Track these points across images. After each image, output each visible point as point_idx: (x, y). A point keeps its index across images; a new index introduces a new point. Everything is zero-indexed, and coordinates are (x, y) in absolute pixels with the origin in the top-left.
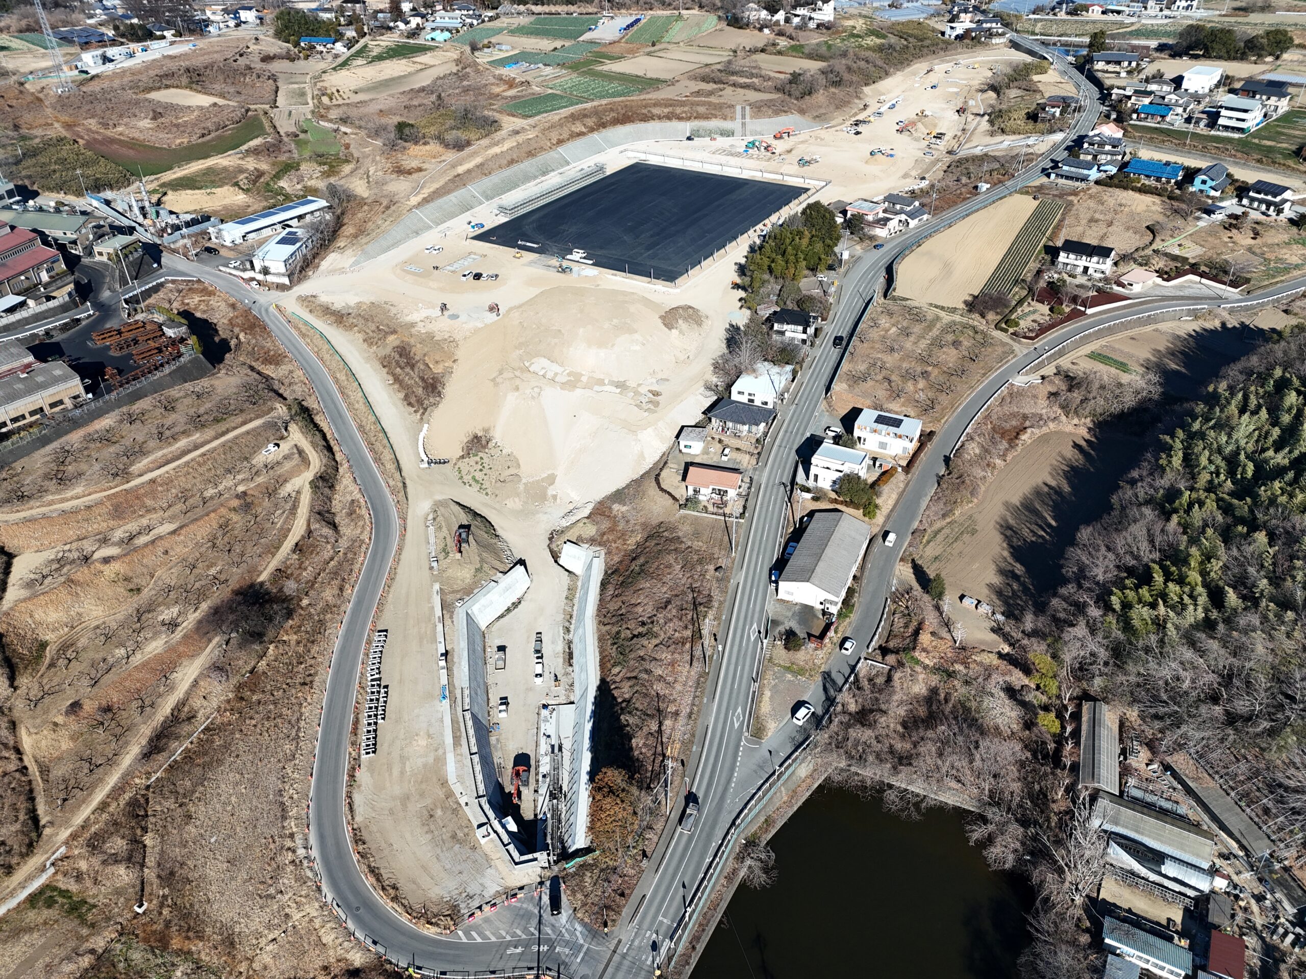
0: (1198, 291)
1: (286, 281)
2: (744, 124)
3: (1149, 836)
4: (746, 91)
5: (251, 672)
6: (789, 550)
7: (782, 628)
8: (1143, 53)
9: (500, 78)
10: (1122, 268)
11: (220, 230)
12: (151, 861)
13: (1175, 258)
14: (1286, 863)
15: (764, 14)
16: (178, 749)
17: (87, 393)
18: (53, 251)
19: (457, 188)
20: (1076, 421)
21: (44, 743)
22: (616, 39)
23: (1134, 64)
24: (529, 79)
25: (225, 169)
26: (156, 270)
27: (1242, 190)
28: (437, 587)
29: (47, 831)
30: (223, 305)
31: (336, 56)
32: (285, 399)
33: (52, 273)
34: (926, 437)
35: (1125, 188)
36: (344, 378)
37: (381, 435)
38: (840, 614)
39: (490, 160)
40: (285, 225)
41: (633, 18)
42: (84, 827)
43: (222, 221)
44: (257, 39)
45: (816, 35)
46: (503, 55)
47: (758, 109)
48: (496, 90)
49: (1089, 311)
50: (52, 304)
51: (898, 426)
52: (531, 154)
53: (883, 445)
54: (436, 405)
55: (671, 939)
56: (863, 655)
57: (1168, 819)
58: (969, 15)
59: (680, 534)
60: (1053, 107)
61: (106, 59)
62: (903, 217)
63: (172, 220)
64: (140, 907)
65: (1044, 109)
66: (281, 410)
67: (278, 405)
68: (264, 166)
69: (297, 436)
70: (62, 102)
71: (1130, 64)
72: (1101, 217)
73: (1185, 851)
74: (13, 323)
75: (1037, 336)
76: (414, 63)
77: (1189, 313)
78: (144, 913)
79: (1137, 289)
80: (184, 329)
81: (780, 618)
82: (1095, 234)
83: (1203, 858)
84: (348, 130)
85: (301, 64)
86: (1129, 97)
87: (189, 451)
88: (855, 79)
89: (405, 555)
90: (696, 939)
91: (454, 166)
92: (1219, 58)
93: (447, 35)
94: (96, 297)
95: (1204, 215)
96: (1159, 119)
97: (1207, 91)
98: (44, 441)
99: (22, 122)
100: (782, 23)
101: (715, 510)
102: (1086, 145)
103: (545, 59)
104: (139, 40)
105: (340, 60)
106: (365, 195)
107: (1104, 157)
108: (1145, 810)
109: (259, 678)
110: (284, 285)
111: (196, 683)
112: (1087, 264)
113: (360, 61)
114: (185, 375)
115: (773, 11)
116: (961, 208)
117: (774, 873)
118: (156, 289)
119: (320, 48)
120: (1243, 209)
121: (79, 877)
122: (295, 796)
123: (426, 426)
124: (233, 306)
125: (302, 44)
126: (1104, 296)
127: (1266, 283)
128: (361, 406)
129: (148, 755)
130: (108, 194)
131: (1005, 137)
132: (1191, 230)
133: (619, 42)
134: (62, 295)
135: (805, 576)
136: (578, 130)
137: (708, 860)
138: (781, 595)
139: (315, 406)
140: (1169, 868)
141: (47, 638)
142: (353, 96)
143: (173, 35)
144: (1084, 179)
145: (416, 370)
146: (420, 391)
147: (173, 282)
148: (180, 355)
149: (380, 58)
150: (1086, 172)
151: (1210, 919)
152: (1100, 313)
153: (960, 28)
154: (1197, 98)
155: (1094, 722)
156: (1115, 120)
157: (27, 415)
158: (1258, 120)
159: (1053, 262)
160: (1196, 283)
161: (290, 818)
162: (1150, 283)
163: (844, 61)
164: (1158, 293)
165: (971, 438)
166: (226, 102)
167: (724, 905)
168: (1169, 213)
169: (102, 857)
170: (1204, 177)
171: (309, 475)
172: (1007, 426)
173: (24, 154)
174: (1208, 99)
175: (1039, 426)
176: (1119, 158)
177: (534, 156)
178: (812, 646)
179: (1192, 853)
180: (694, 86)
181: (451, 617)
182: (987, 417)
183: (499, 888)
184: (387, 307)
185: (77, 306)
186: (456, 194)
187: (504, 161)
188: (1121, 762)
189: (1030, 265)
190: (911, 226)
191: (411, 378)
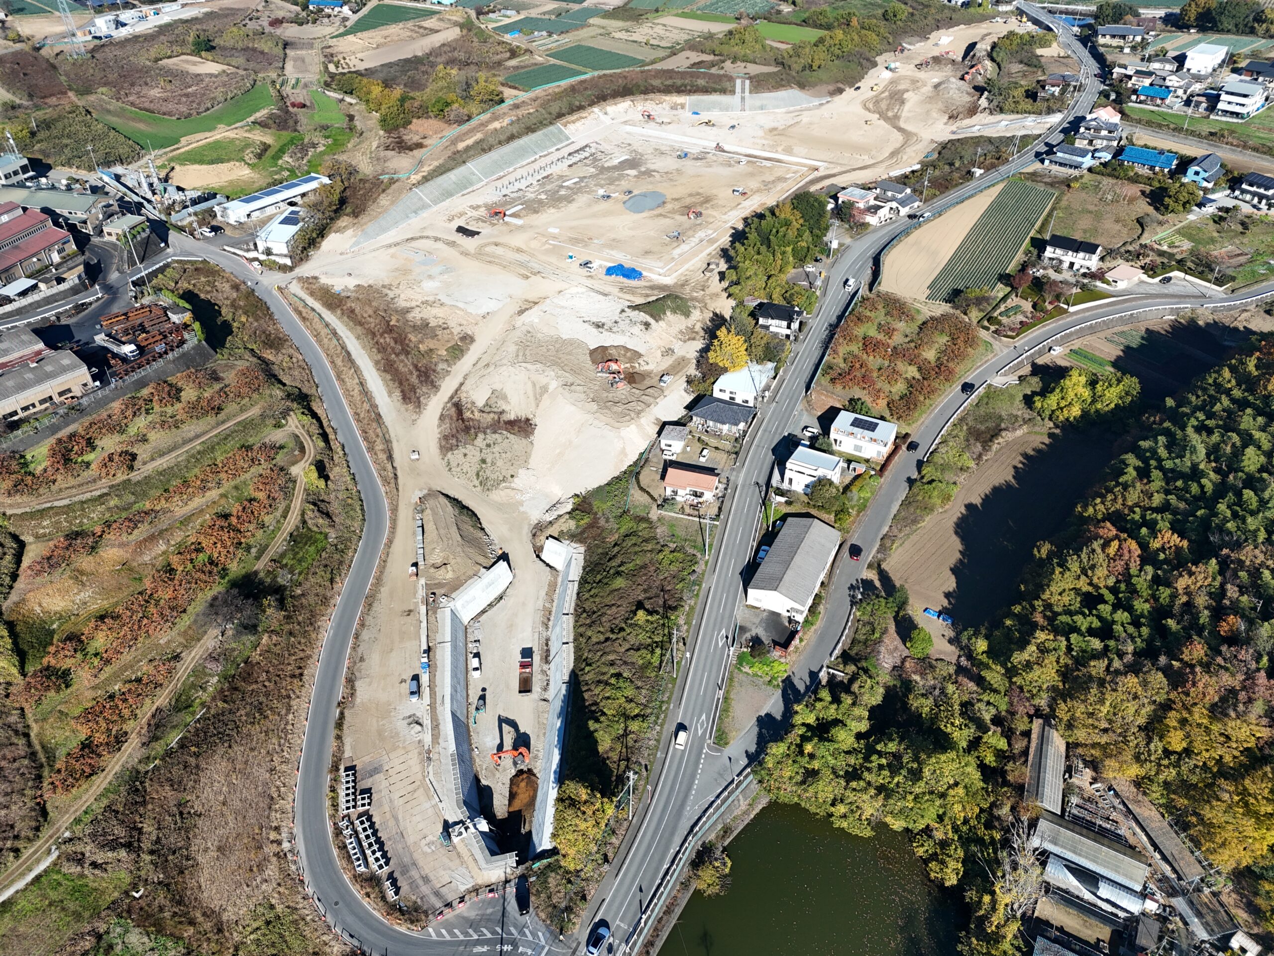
0: (1182, 289)
1: (288, 262)
2: (743, 99)
3: (1086, 857)
4: (748, 64)
5: (245, 662)
6: (761, 554)
7: (748, 635)
8: (1150, 25)
9: (503, 44)
10: (1108, 264)
11: (225, 208)
13: (1161, 254)
14: (1215, 888)
16: (175, 737)
17: (94, 381)
18: (64, 232)
19: (456, 165)
21: (49, 731)
22: (621, 4)
23: (1139, 38)
24: (533, 48)
25: (232, 141)
26: (163, 249)
27: (1235, 181)
28: (423, 581)
29: (53, 816)
30: (226, 287)
31: (344, 21)
32: (284, 385)
33: (63, 254)
34: (900, 441)
35: (1118, 177)
36: (341, 363)
37: (375, 423)
38: (806, 621)
39: (490, 135)
40: (288, 203)
42: (87, 812)
43: (228, 199)
45: (821, 1)
46: (507, 21)
47: (759, 84)
48: (498, 58)
49: (1072, 309)
50: (63, 287)
51: (873, 430)
52: (530, 130)
53: (858, 448)
54: (429, 395)
55: (627, 942)
56: (825, 663)
57: (1106, 841)
59: (658, 534)
60: (1053, 86)
61: (119, 24)
62: (894, 205)
63: (178, 197)
64: (136, 892)
65: (1043, 87)
67: (278, 391)
68: (268, 140)
69: (296, 423)
70: (77, 69)
71: (1135, 38)
72: (1092, 208)
73: (1119, 873)
74: (26, 307)
75: (1018, 335)
76: (420, 28)
77: (1172, 312)
78: (141, 897)
79: (1121, 286)
80: (188, 314)
81: (748, 625)
82: (1084, 226)
83: (1136, 880)
84: (353, 101)
85: (310, 31)
86: (1130, 77)
87: (190, 440)
89: (394, 548)
90: (650, 943)
91: (453, 142)
94: (105, 279)
95: (1196, 209)
96: (1159, 102)
97: (1210, 70)
98: (54, 429)
99: (37, 91)
101: (692, 512)
102: (1082, 130)
103: (549, 26)
105: (347, 25)
106: (367, 172)
107: (1099, 141)
108: (1085, 831)
109: (253, 666)
110: (285, 266)
111: (193, 673)
112: (1073, 260)
114: (188, 362)
116: (953, 195)
117: (728, 880)
118: (163, 269)
119: (328, 11)
120: (1233, 202)
122: (282, 789)
124: (236, 287)
125: (311, 7)
126: (1089, 294)
128: (357, 393)
129: (147, 742)
130: (119, 169)
131: (1003, 116)
132: (1180, 224)
133: (624, 7)
134: (72, 278)
135: (773, 584)
136: (577, 103)
137: (666, 867)
138: (750, 601)
139: (313, 392)
140: (1105, 891)
141: (55, 626)
142: (357, 62)
144: (1077, 167)
145: (410, 356)
146: (414, 379)
147: (177, 262)
148: (182, 342)
150: (1079, 159)
151: (1137, 942)
152: (1084, 311)
154: (1198, 78)
155: (1043, 739)
156: (1115, 102)
157: (37, 404)
158: (1259, 105)
159: (1039, 256)
160: (1181, 280)
161: (276, 811)
162: (1136, 279)
164: (1141, 290)
165: (945, 441)
166: (233, 70)
170: (1197, 168)
171: (305, 464)
172: (982, 428)
173: (38, 126)
174: (1210, 80)
175: (1015, 430)
176: (1115, 143)
177: (533, 131)
178: (777, 653)
179: (1126, 876)
180: (695, 57)
181: (435, 613)
182: (962, 420)
183: (469, 886)
184: (386, 291)
185: (87, 289)
186: (456, 172)
187: (503, 138)
188: (1065, 780)
189: (1017, 258)
190: (902, 214)
191: (405, 365)
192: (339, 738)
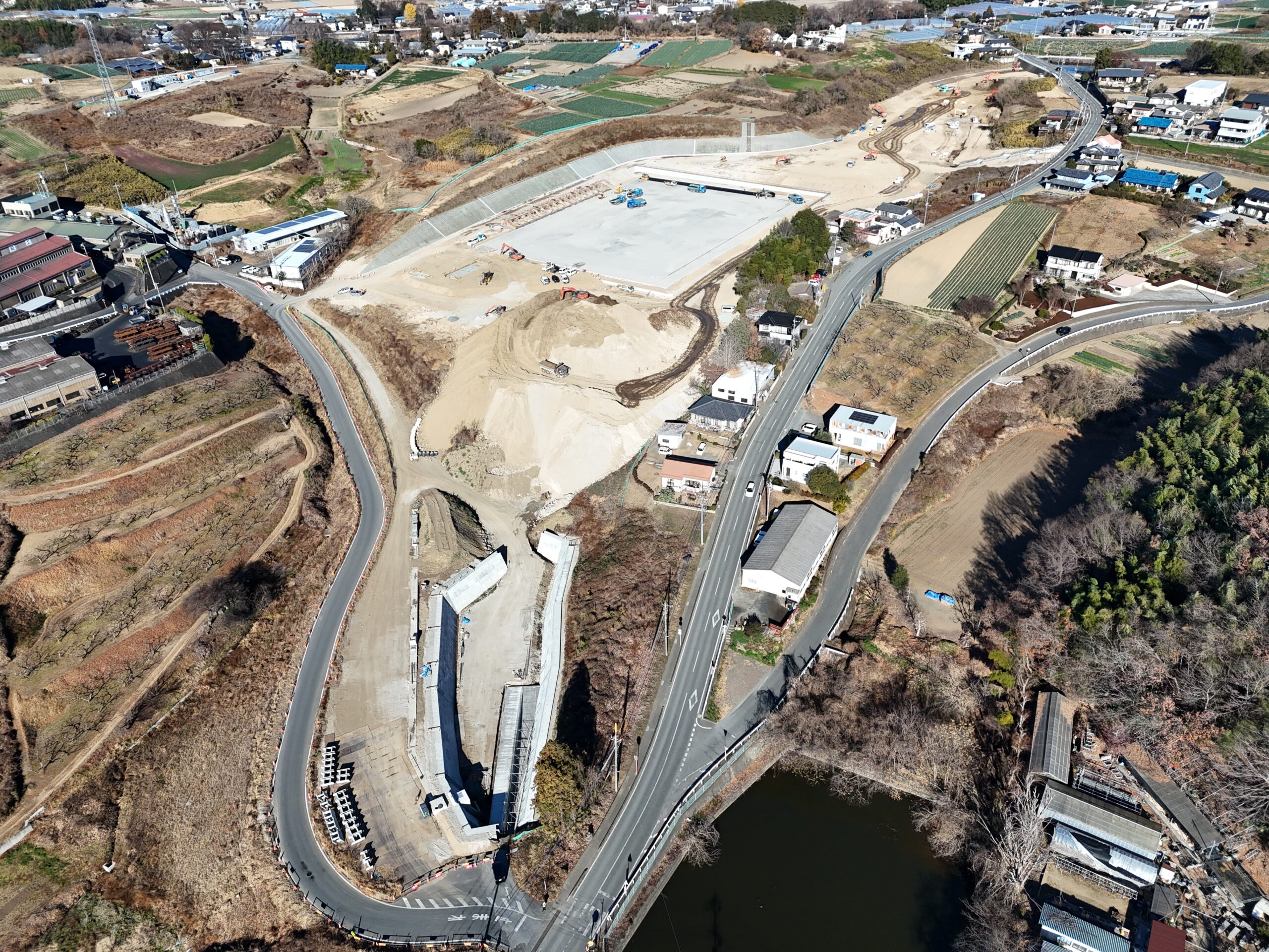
0: (1188, 296)
1: (300, 285)
2: (749, 140)
3: (1095, 825)
4: (753, 109)
5: (234, 648)
6: (758, 538)
7: (743, 615)
8: (1150, 70)
9: (518, 98)
10: (1110, 274)
11: (243, 239)
12: (123, 822)
13: (1166, 264)
14: (1236, 856)
15: (776, 38)
16: (159, 718)
17: (102, 385)
18: (85, 257)
19: (468, 200)
20: (1055, 420)
21: (33, 710)
22: (632, 62)
23: (1139, 80)
24: (546, 100)
25: (254, 183)
26: (181, 275)
27: (1238, 198)
28: (415, 571)
29: (29, 791)
30: (240, 308)
31: (368, 82)
32: (289, 394)
33: (84, 278)
34: (901, 435)
35: (1119, 196)
36: (346, 375)
37: (376, 428)
38: (802, 602)
39: (502, 174)
40: (302, 235)
41: (651, 43)
42: (64, 789)
43: (247, 231)
44: (295, 67)
45: (827, 57)
46: (522, 79)
47: (763, 126)
48: (513, 110)
49: (1075, 315)
50: (80, 305)
51: (872, 423)
52: (541, 169)
53: (858, 441)
54: (430, 400)
55: (609, 911)
56: (823, 642)
57: (1117, 809)
58: (979, 36)
59: (654, 523)
60: (1053, 120)
61: (154, 86)
62: (896, 225)
63: (201, 230)
64: (108, 866)
65: (1045, 123)
66: (284, 403)
67: (282, 400)
68: (290, 182)
69: (297, 428)
70: (111, 124)
71: (1135, 79)
72: (1094, 224)
73: (1131, 841)
74: (42, 322)
75: (1020, 339)
76: (440, 86)
77: (1178, 317)
78: (112, 871)
79: (1125, 293)
80: (199, 328)
81: (743, 606)
82: (1086, 241)
83: (1149, 848)
84: (372, 149)
85: (335, 90)
86: (1130, 111)
87: (193, 441)
88: (861, 96)
89: (389, 542)
90: (633, 912)
91: (466, 180)
92: (1228, 73)
93: (472, 61)
94: (121, 300)
95: (1199, 223)
96: (1159, 131)
97: (1210, 103)
98: (59, 429)
99: (73, 143)
100: (794, 46)
101: (689, 502)
102: (1083, 156)
103: (563, 82)
104: (187, 68)
105: (371, 85)
106: (381, 207)
107: (1100, 167)
108: (1093, 799)
109: (241, 652)
110: (298, 289)
111: (181, 657)
112: (1075, 269)
113: (389, 86)
114: (196, 370)
115: (785, 34)
116: (955, 216)
117: (717, 852)
118: (179, 293)
119: (353, 74)
120: (1237, 217)
121: (55, 837)
122: (262, 765)
123: (419, 420)
124: (249, 309)
125: (337, 71)
126: (1090, 300)
127: (1258, 288)
128: (360, 401)
129: (130, 724)
130: (144, 207)
131: (1004, 150)
132: (1183, 237)
133: (635, 65)
134: (91, 295)
135: (769, 564)
136: (587, 146)
137: (651, 837)
138: (746, 583)
139: (318, 401)
140: (1117, 860)
141: (46, 611)
142: (378, 117)
143: (219, 64)
144: (1079, 188)
145: (414, 367)
146: (416, 388)
147: (195, 286)
148: (192, 352)
149: (408, 83)
150: (1080, 181)
151: (1153, 910)
152: (1087, 316)
153: (968, 49)
154: (1199, 110)
155: (1049, 711)
156: (1116, 132)
157: (45, 405)
158: (1259, 131)
159: (1042, 267)
160: (1186, 287)
161: (255, 785)
162: (1139, 287)
163: (851, 80)
164: (1146, 297)
165: (947, 435)
166: (260, 124)
167: (664, 882)
168: (1164, 220)
169: (77, 817)
170: (1199, 186)
171: (305, 465)
172: (985, 424)
173: (70, 171)
174: (1210, 112)
175: (1018, 426)
176: (1117, 168)
177: (544, 170)
178: (771, 632)
179: (1139, 844)
180: (702, 104)
181: (427, 600)
182: (965, 416)
183: (447, 857)
184: (393, 310)
185: (103, 308)
186: (467, 205)
187: (515, 176)
188: (1072, 753)
189: (1019, 269)
190: (903, 234)
191: (409, 376)
192: (322, 716)
